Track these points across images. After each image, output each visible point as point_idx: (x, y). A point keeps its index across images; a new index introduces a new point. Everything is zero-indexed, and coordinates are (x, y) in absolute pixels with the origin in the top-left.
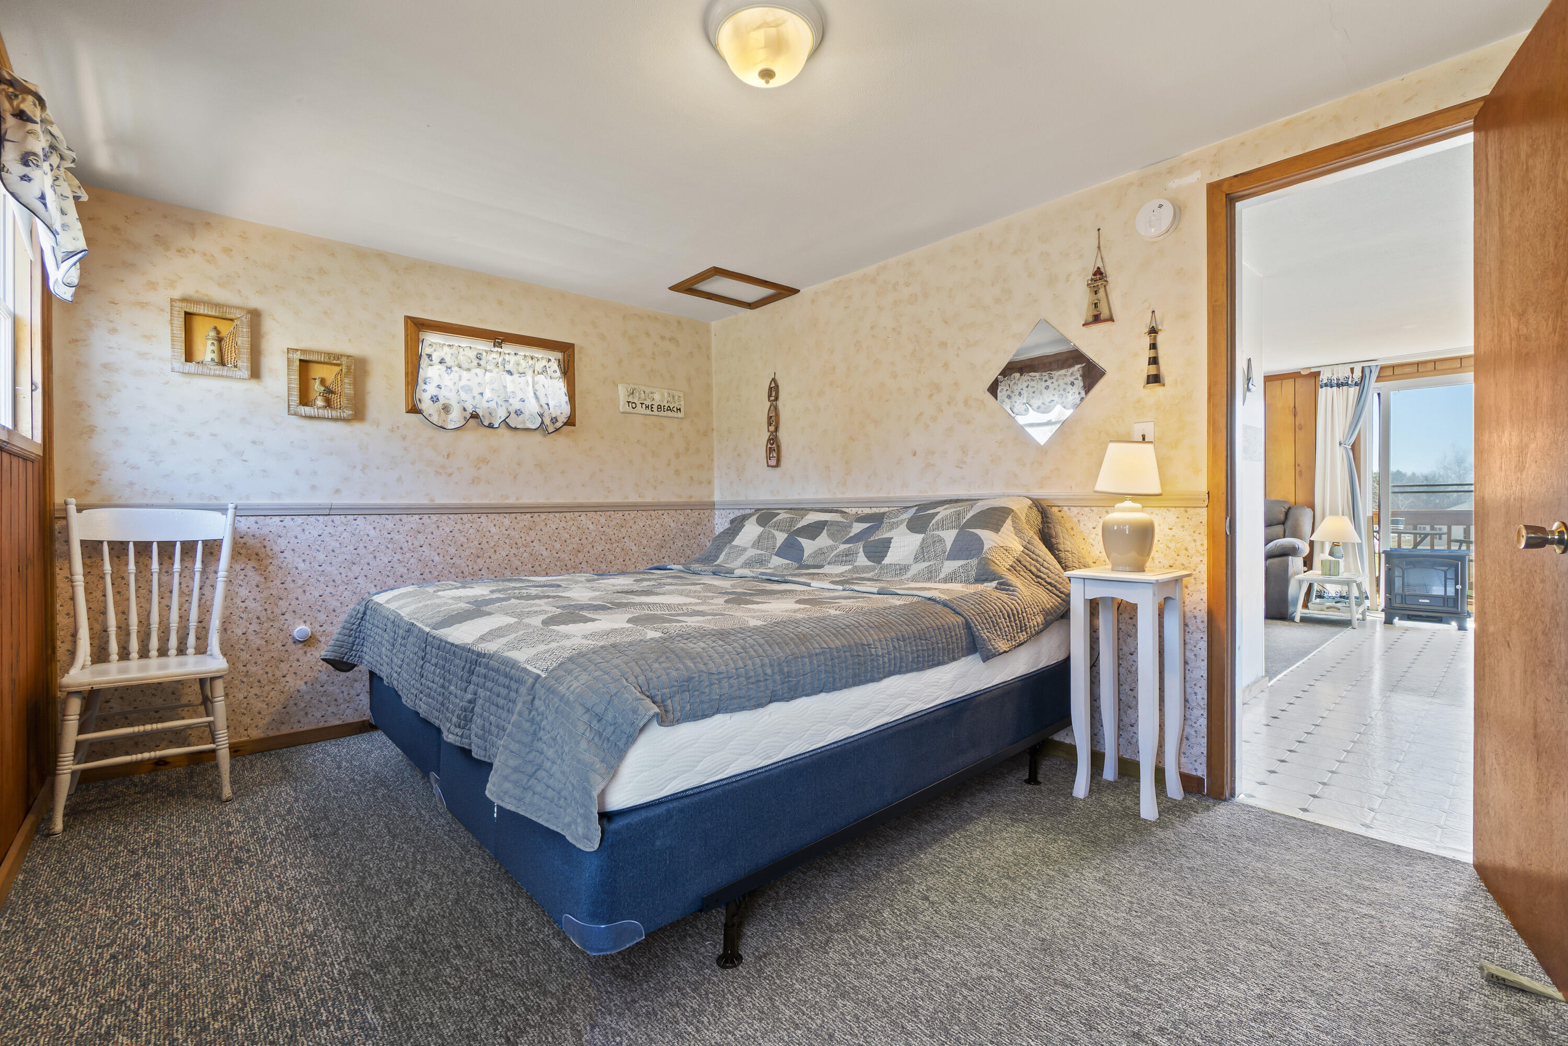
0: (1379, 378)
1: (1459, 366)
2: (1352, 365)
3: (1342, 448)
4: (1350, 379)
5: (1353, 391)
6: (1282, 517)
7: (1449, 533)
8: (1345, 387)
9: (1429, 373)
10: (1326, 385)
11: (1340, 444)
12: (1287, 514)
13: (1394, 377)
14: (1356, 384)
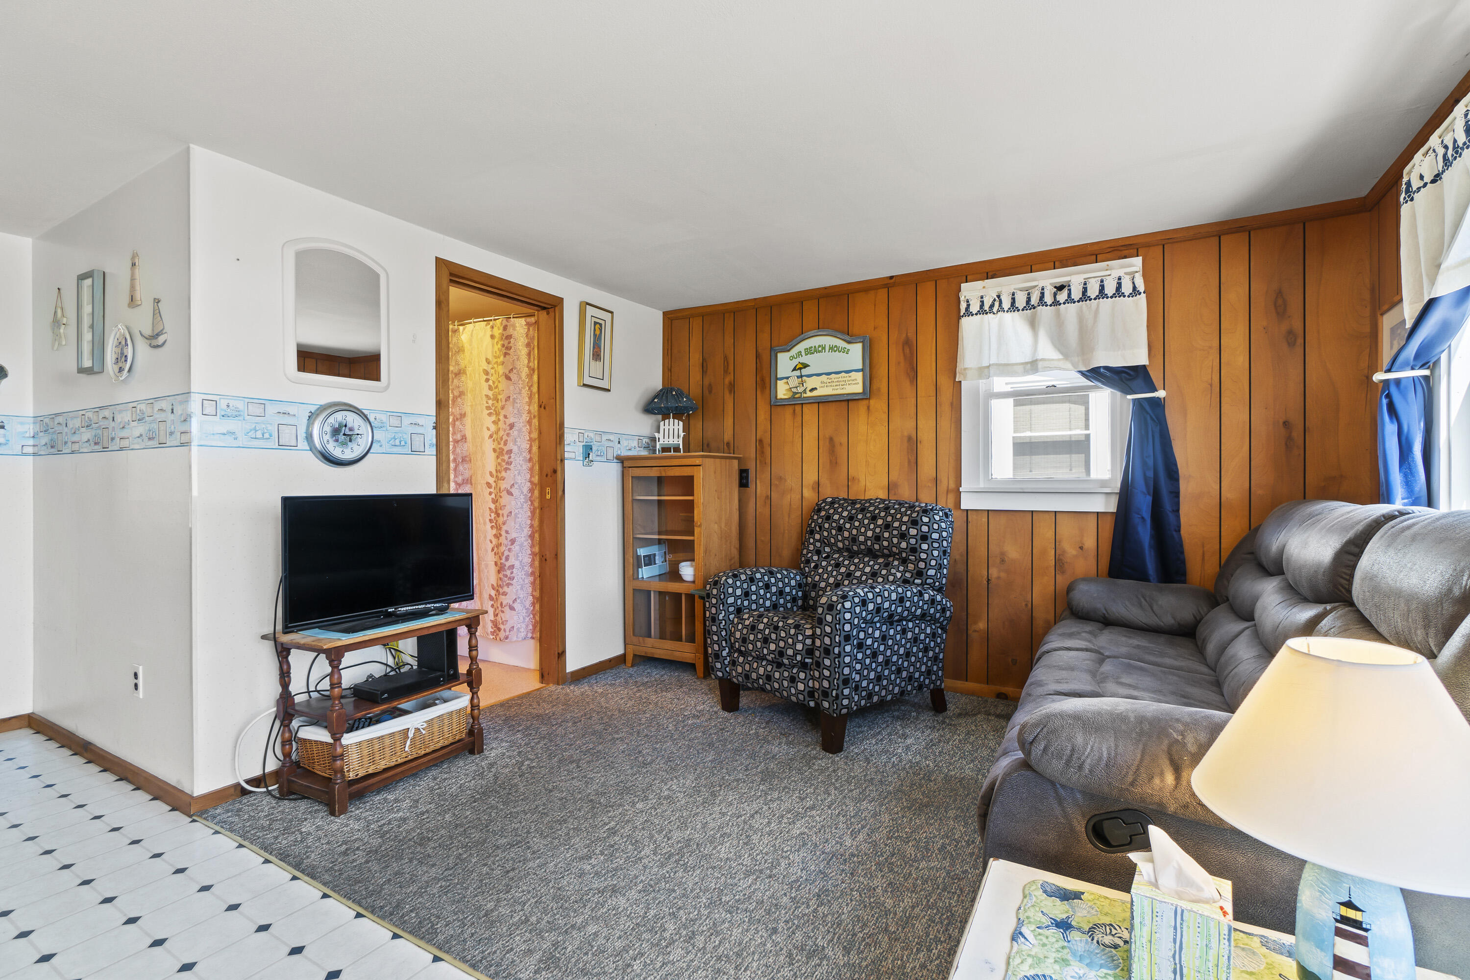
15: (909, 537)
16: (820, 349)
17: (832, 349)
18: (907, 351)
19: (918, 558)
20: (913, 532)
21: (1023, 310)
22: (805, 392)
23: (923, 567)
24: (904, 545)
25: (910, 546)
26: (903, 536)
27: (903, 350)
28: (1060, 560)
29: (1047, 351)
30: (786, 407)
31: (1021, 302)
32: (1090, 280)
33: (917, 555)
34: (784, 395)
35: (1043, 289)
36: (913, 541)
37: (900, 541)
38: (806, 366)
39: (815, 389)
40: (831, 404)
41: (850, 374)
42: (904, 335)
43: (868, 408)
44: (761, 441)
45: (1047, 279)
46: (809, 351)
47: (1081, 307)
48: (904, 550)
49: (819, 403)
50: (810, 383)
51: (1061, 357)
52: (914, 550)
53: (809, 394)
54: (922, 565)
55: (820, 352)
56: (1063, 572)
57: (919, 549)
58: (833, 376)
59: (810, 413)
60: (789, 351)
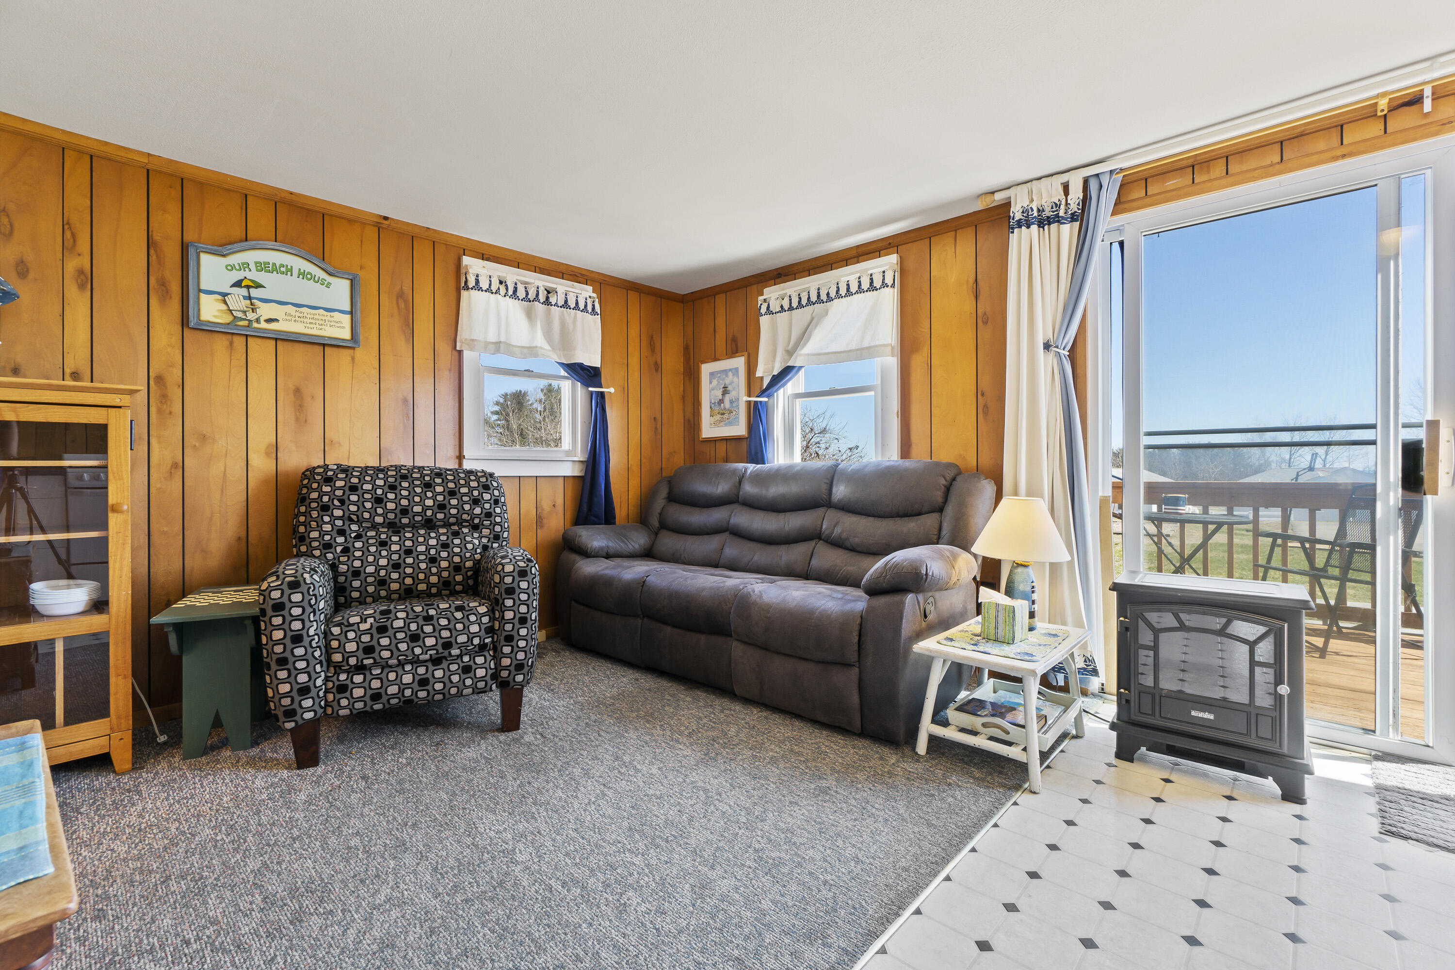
0: (1120, 206)
1: (1278, 159)
2: (1064, 178)
3: (1051, 356)
4: (1063, 207)
5: (1068, 232)
6: (939, 496)
7: (1256, 521)
8: (1054, 226)
9: (1216, 183)
10: (1019, 224)
11: (1047, 346)
12: (948, 489)
13: (1148, 200)
14: (1073, 218)
15: (483, 502)
16: (283, 269)
17: (302, 274)
18: (402, 305)
19: (493, 522)
20: (487, 496)
21: (522, 300)
22: (258, 321)
23: (500, 530)
24: (478, 511)
25: (485, 511)
26: (476, 502)
27: (397, 303)
28: (540, 517)
29: (540, 341)
30: (216, 335)
31: (521, 293)
32: (570, 293)
33: (492, 519)
34: (215, 317)
35: (538, 288)
36: (487, 506)
37: (473, 506)
38: (259, 286)
39: (276, 320)
40: (296, 345)
41: (332, 314)
42: (399, 288)
43: (353, 359)
44: (160, 379)
45: (540, 281)
46: (262, 267)
47: (563, 313)
48: (477, 516)
49: (276, 339)
50: (265, 311)
51: (550, 348)
52: (488, 515)
53: (263, 325)
54: (498, 528)
55: (283, 273)
56: (542, 527)
57: (494, 514)
58: (305, 309)
59: (261, 352)
60: (224, 256)
